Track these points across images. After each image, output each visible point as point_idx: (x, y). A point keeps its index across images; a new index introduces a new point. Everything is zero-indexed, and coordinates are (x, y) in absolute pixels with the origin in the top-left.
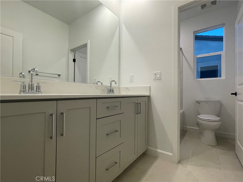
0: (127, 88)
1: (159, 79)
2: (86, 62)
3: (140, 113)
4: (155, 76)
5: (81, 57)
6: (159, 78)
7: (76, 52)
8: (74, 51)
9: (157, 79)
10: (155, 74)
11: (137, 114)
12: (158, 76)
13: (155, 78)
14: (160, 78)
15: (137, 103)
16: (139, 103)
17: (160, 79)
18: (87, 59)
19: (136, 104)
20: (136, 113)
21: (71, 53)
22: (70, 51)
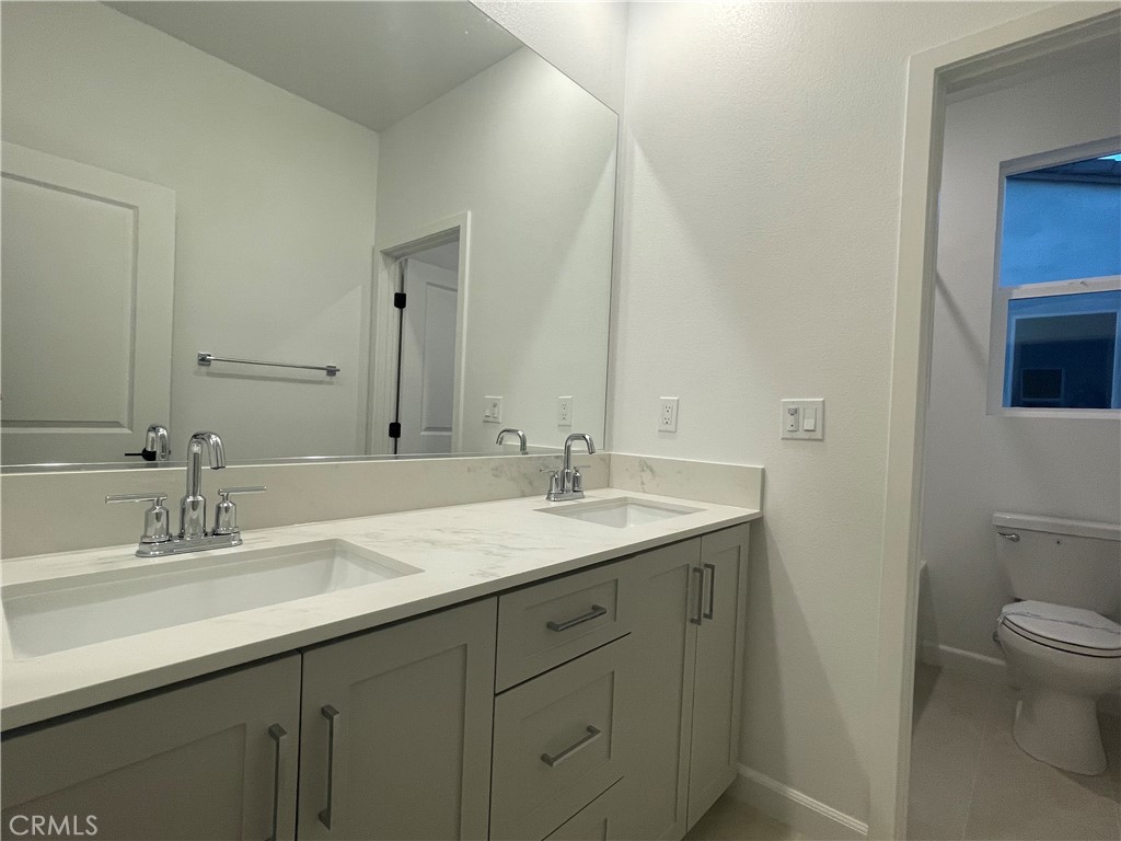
0: (645, 465)
1: (815, 438)
2: (453, 305)
3: (709, 616)
4: (791, 419)
5: (428, 283)
6: (813, 435)
7: (406, 260)
8: (398, 256)
9: (801, 434)
10: (794, 412)
11: (692, 621)
12: (809, 424)
13: (792, 429)
14: (818, 435)
15: (695, 570)
16: (707, 566)
17: (820, 437)
18: (456, 291)
19: (691, 572)
20: (689, 617)
21: (386, 265)
22: (380, 257)
